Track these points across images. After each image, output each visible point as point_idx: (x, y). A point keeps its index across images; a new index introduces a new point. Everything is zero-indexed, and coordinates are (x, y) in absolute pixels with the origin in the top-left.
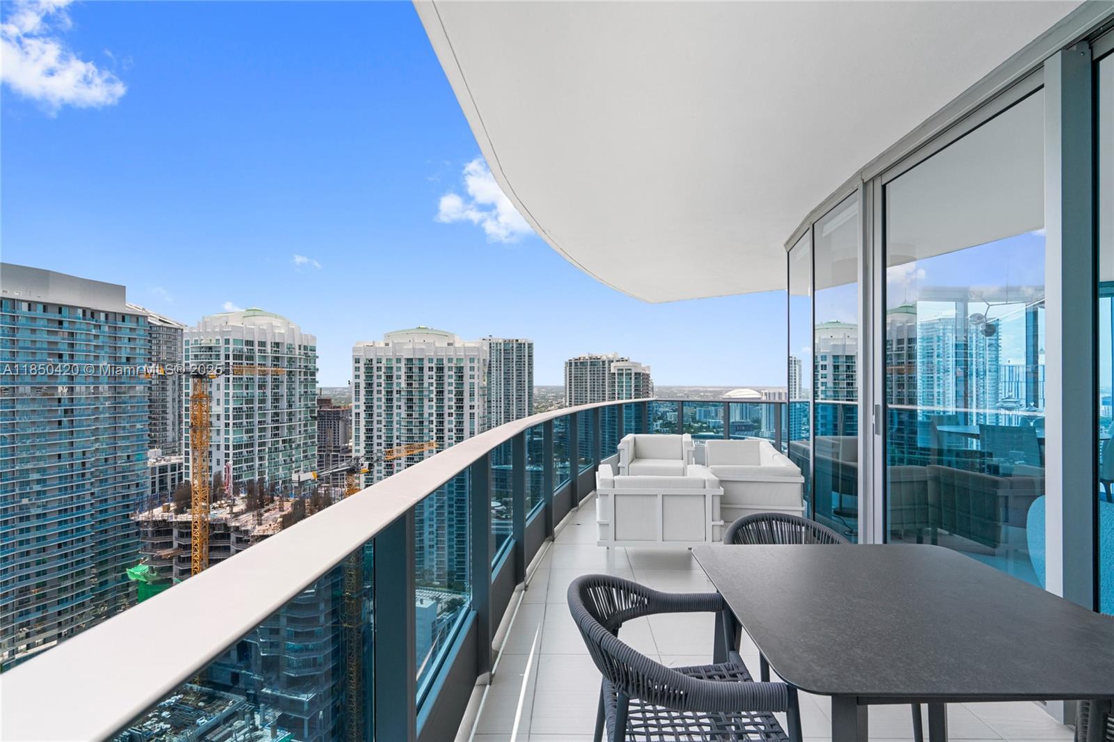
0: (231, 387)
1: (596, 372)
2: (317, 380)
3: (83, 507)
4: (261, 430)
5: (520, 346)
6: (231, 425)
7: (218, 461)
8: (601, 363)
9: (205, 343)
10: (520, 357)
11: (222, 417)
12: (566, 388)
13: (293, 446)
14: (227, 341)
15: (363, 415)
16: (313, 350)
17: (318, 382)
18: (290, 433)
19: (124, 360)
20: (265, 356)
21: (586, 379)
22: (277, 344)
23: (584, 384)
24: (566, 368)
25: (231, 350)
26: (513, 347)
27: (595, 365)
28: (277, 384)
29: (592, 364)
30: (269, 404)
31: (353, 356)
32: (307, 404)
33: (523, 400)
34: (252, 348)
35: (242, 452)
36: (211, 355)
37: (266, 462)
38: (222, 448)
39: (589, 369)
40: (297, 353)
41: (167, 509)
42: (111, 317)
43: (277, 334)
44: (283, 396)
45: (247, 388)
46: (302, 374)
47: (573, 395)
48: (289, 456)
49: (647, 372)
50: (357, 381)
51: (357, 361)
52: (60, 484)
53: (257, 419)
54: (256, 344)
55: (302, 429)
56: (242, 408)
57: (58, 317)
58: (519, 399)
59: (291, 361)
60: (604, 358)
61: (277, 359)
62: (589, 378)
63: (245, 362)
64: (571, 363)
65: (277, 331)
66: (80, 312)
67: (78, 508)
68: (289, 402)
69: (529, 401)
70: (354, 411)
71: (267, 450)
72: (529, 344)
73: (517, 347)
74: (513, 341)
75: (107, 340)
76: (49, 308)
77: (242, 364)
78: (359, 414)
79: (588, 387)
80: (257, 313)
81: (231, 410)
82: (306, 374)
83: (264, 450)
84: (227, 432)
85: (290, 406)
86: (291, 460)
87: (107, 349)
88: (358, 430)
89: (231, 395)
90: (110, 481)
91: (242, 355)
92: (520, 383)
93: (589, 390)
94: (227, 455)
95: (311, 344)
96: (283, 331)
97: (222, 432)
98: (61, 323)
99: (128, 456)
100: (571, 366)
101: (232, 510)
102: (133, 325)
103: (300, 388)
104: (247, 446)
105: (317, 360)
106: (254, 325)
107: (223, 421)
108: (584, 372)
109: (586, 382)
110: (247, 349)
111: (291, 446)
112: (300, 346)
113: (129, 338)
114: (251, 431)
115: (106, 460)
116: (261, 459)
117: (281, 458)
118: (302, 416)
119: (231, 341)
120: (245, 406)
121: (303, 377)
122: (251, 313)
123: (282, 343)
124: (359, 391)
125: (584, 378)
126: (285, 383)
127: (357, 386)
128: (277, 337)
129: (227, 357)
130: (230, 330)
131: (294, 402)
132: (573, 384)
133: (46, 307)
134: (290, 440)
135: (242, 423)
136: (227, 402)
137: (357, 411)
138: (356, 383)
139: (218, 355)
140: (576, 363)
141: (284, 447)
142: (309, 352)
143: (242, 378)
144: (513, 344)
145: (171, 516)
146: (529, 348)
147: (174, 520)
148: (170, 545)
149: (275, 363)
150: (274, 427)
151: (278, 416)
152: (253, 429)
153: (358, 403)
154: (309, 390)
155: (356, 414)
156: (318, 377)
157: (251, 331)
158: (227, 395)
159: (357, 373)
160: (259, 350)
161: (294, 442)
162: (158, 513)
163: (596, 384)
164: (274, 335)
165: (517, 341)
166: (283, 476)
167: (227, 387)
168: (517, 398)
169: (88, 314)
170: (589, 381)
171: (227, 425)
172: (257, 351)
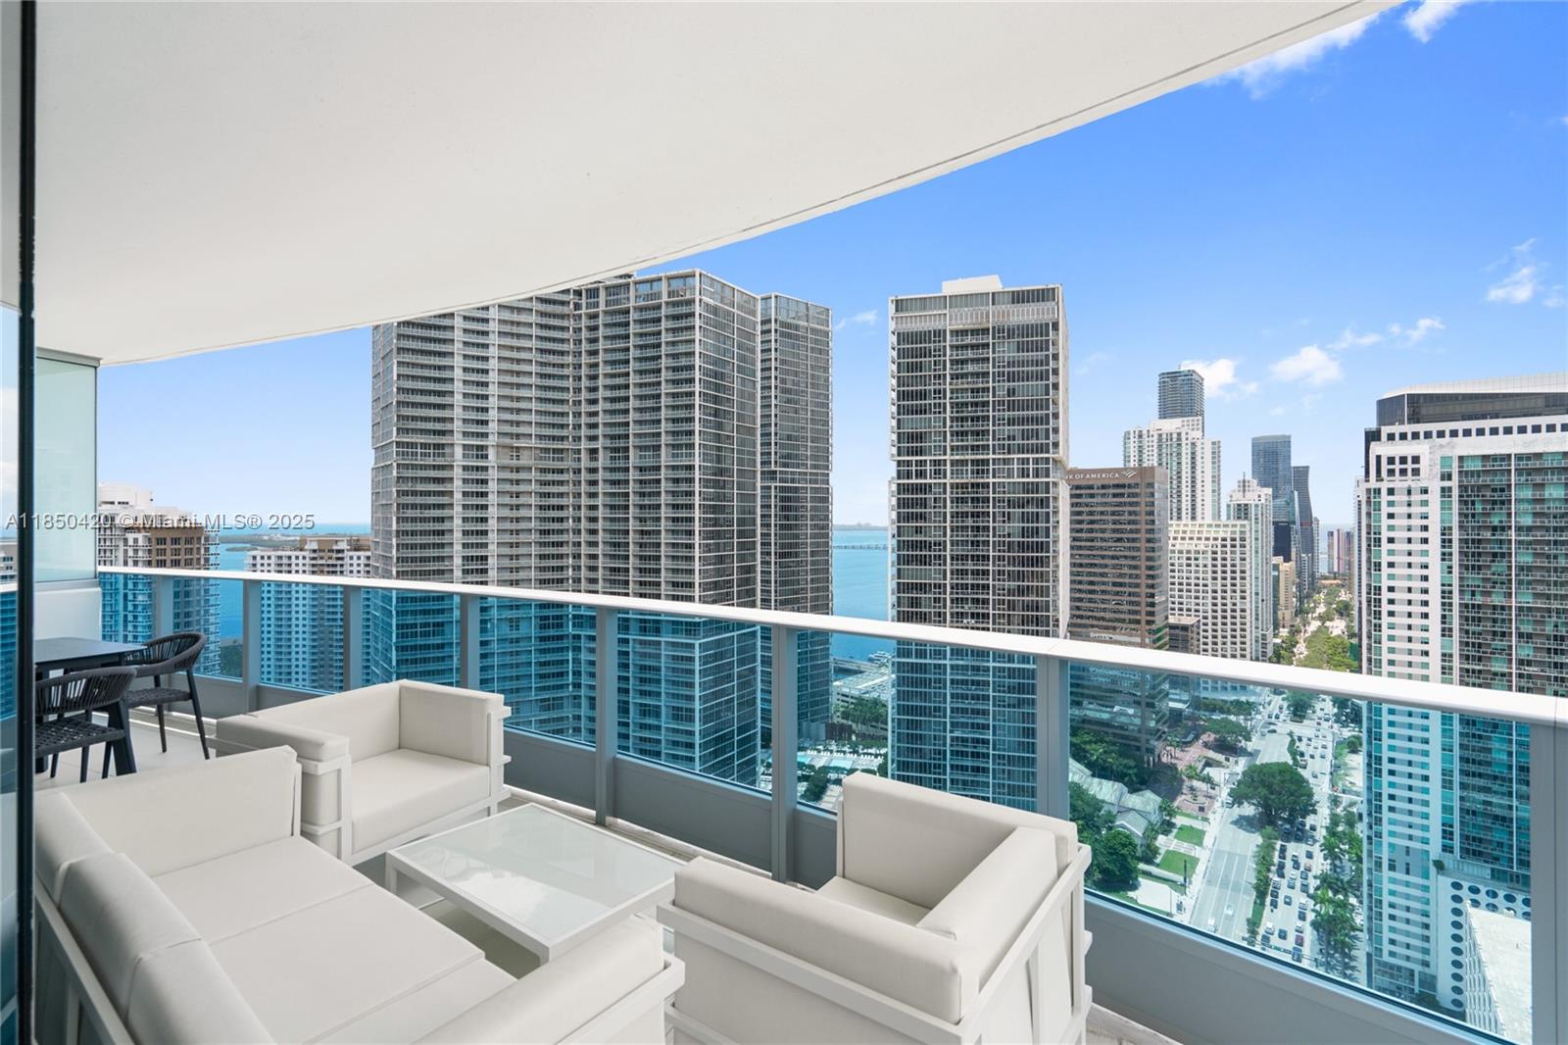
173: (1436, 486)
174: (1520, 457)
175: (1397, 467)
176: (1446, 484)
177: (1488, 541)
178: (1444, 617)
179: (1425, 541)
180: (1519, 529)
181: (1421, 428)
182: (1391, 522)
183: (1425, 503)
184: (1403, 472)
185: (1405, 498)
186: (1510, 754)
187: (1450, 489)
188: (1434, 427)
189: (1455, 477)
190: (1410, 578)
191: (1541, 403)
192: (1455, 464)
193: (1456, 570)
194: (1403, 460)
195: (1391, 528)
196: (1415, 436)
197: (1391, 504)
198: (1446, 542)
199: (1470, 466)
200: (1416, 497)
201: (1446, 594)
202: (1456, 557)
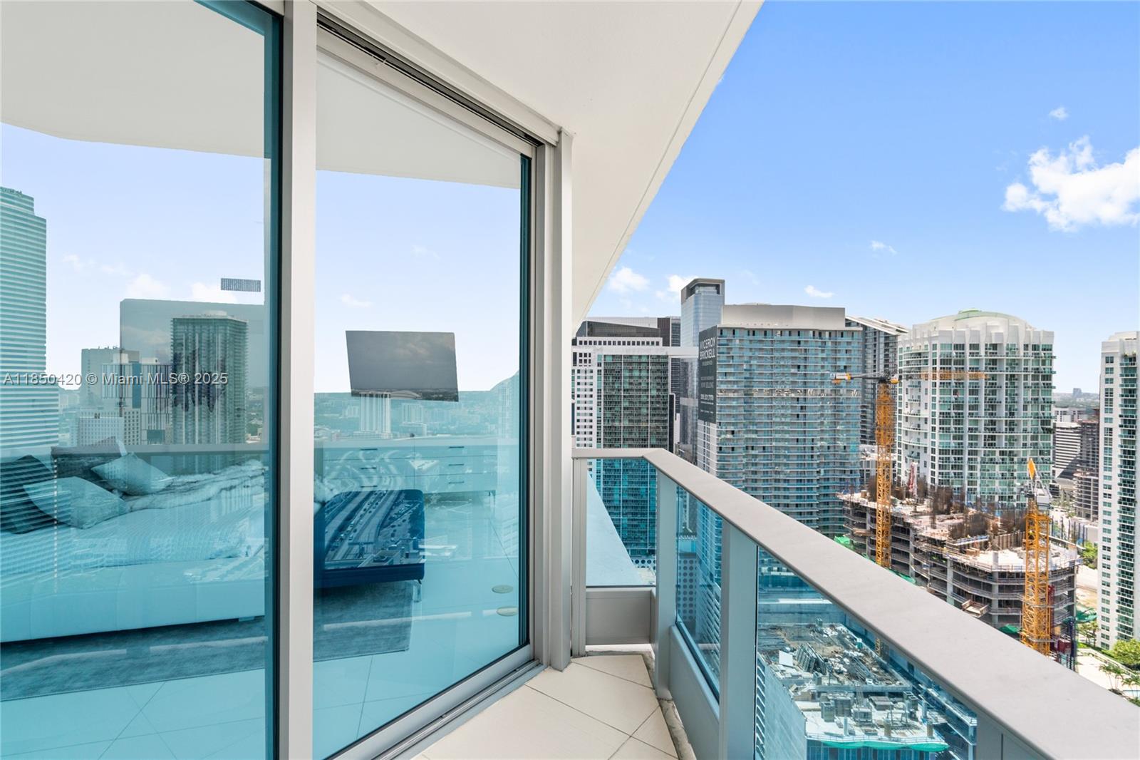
0: (938, 391)
2: (1053, 385)
3: (812, 480)
4: (971, 437)
6: (937, 429)
7: (925, 463)
9: (915, 349)
11: (929, 421)
13: (1016, 459)
14: (935, 347)
15: (1117, 432)
16: (1048, 348)
17: (1055, 388)
18: (1012, 445)
19: (842, 368)
20: (978, 359)
22: (995, 346)
25: (938, 355)
28: (993, 388)
30: (982, 411)
31: (1102, 353)
32: (1037, 414)
34: (962, 351)
35: (949, 458)
36: (920, 361)
37: (978, 473)
38: (929, 451)
40: (1022, 354)
41: (865, 496)
42: (833, 335)
43: (993, 335)
44: (1000, 402)
45: (955, 392)
46: (1030, 378)
48: (1009, 470)
50: (1109, 386)
51: (1109, 360)
52: (797, 460)
53: (967, 426)
54: (967, 347)
55: (1029, 442)
56: (949, 413)
57: (797, 338)
59: (1013, 363)
61: (994, 362)
63: (953, 366)
65: (993, 331)
66: (811, 332)
67: (808, 480)
68: (1010, 409)
70: (1103, 425)
71: (979, 460)
75: (830, 353)
76: (792, 333)
77: (950, 368)
78: (1111, 429)
80: (971, 314)
81: (937, 414)
82: (1035, 378)
83: (976, 459)
84: (933, 436)
85: (1012, 414)
86: (1012, 474)
87: (830, 360)
88: (1109, 450)
89: (938, 399)
90: (831, 465)
91: (951, 360)
94: (933, 459)
95: (1043, 342)
96: (1001, 330)
97: (929, 436)
98: (799, 342)
99: (845, 447)
101: (915, 509)
102: (849, 340)
103: (1026, 394)
104: (955, 452)
105: (1054, 361)
106: (967, 327)
107: (930, 425)
110: (957, 353)
111: (1013, 459)
112: (1026, 346)
113: (846, 351)
114: (961, 437)
115: (829, 447)
116: (971, 468)
117: (997, 470)
118: (1029, 427)
119: (938, 347)
120: (953, 412)
121: (1030, 382)
122: (966, 315)
123: (1001, 344)
124: (1111, 400)
126: (1004, 388)
127: (1109, 393)
128: (993, 338)
129: (934, 362)
130: (937, 335)
131: (1016, 410)
133: (790, 332)
134: (1010, 452)
135: (949, 428)
136: (934, 406)
137: (1109, 425)
138: (1107, 389)
139: (926, 361)
141: (1003, 459)
142: (1042, 352)
143: (950, 383)
145: (864, 502)
147: (865, 505)
148: (864, 526)
149: (991, 366)
150: (989, 436)
151: (995, 425)
152: (962, 436)
153: (1109, 416)
154: (1041, 397)
155: (1106, 429)
156: (1055, 380)
157: (962, 335)
158: (934, 399)
159: (1109, 376)
160: (970, 353)
161: (1016, 456)
162: (857, 497)
164: (989, 336)
166: (1000, 491)
167: (934, 391)
169: (817, 334)
171: (934, 429)
172: (968, 354)
173: (595, 369)
174: (625, 357)
175: (583, 358)
176: (600, 368)
177: (614, 396)
178: (598, 433)
179: (591, 396)
180: (624, 390)
181: (593, 339)
182: (579, 387)
183: (591, 377)
184: (585, 361)
185: (584, 375)
186: (620, 495)
187: (601, 371)
188: (598, 339)
189: (603, 365)
190: (585, 414)
191: (635, 331)
192: (603, 359)
193: (602, 410)
194: (585, 355)
195: (579, 390)
196: (590, 343)
197: (579, 377)
198: (599, 397)
199: (609, 360)
200: (588, 375)
201: (599, 422)
202: (602, 403)
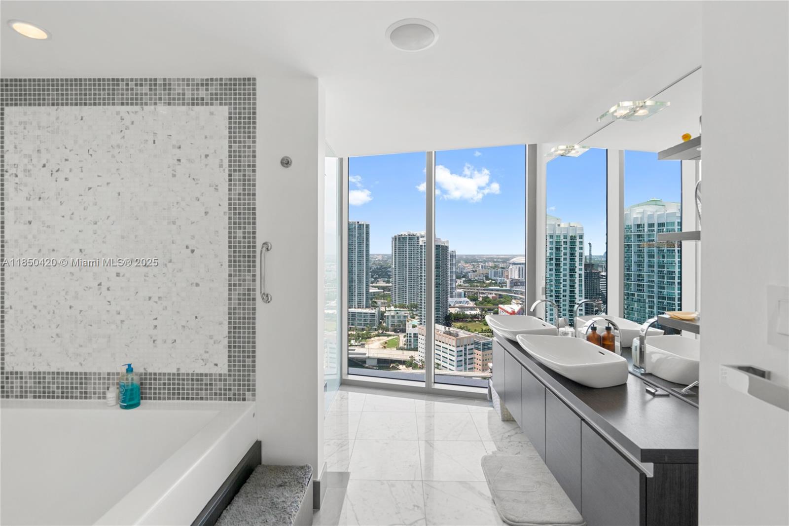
1: (412, 245)
5: (360, 226)
8: (416, 238)
10: (360, 234)
12: (392, 256)
21: (406, 250)
23: (404, 252)
24: (392, 241)
26: (355, 227)
27: (412, 240)
29: (410, 239)
33: (362, 263)
39: (408, 243)
47: (397, 260)
49: (446, 245)
58: (360, 263)
60: (418, 235)
62: (408, 249)
64: (396, 238)
69: (366, 264)
72: (366, 225)
73: (358, 227)
74: (355, 223)
79: (407, 255)
92: (360, 252)
93: (408, 257)
100: (396, 240)
108: (404, 245)
109: (406, 252)
125: (405, 249)
132: (397, 253)
140: (399, 238)
144: (355, 225)
146: (366, 227)
163: (413, 252)
165: (358, 222)
168: (358, 263)
170: (408, 250)
